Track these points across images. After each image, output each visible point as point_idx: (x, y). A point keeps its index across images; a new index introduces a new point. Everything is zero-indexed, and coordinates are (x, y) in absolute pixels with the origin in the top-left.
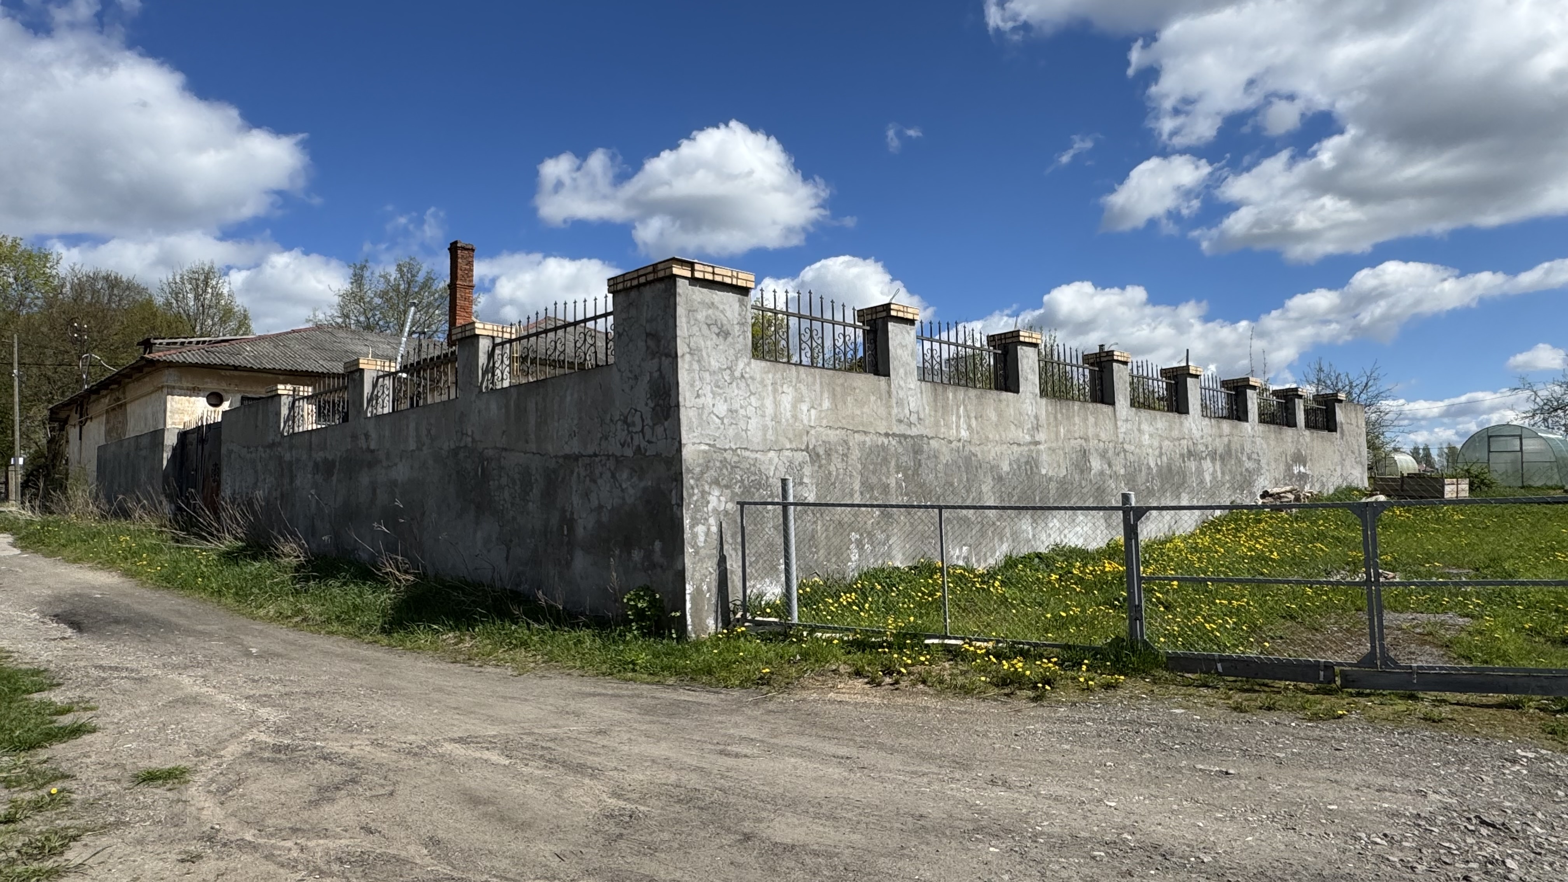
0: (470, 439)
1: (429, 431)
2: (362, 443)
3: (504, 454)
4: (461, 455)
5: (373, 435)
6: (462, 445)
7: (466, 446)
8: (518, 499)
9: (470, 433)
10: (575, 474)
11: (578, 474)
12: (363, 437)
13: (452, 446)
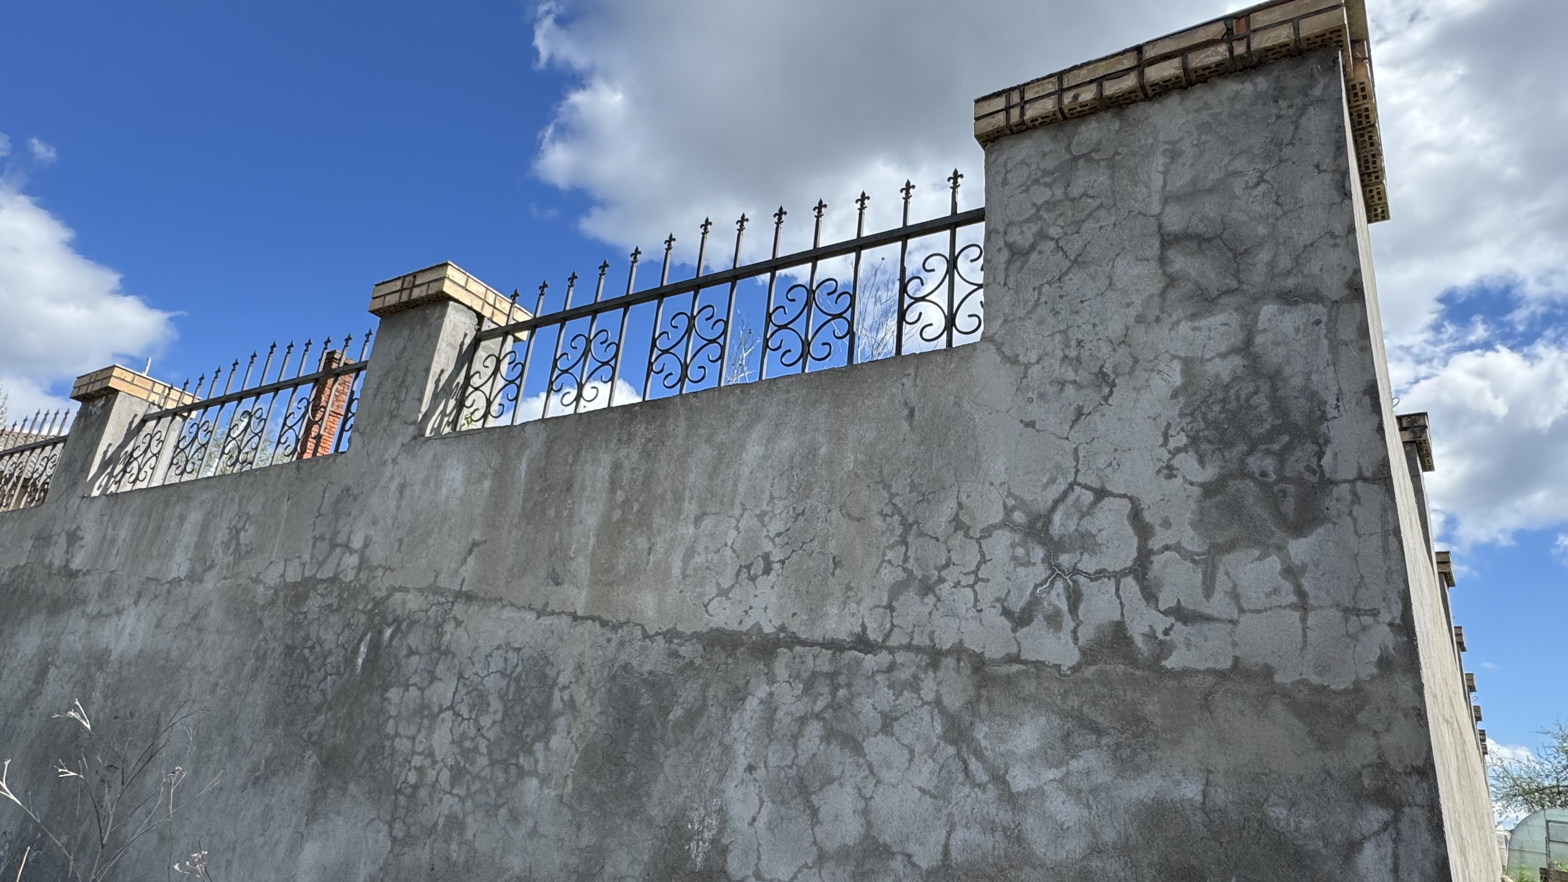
0: (352, 560)
1: (235, 532)
2: (56, 555)
3: (459, 610)
4: (314, 604)
5: (90, 536)
6: (326, 573)
7: (334, 580)
8: (482, 761)
9: (357, 543)
10: (752, 704)
11: (770, 707)
12: (63, 541)
13: (293, 576)
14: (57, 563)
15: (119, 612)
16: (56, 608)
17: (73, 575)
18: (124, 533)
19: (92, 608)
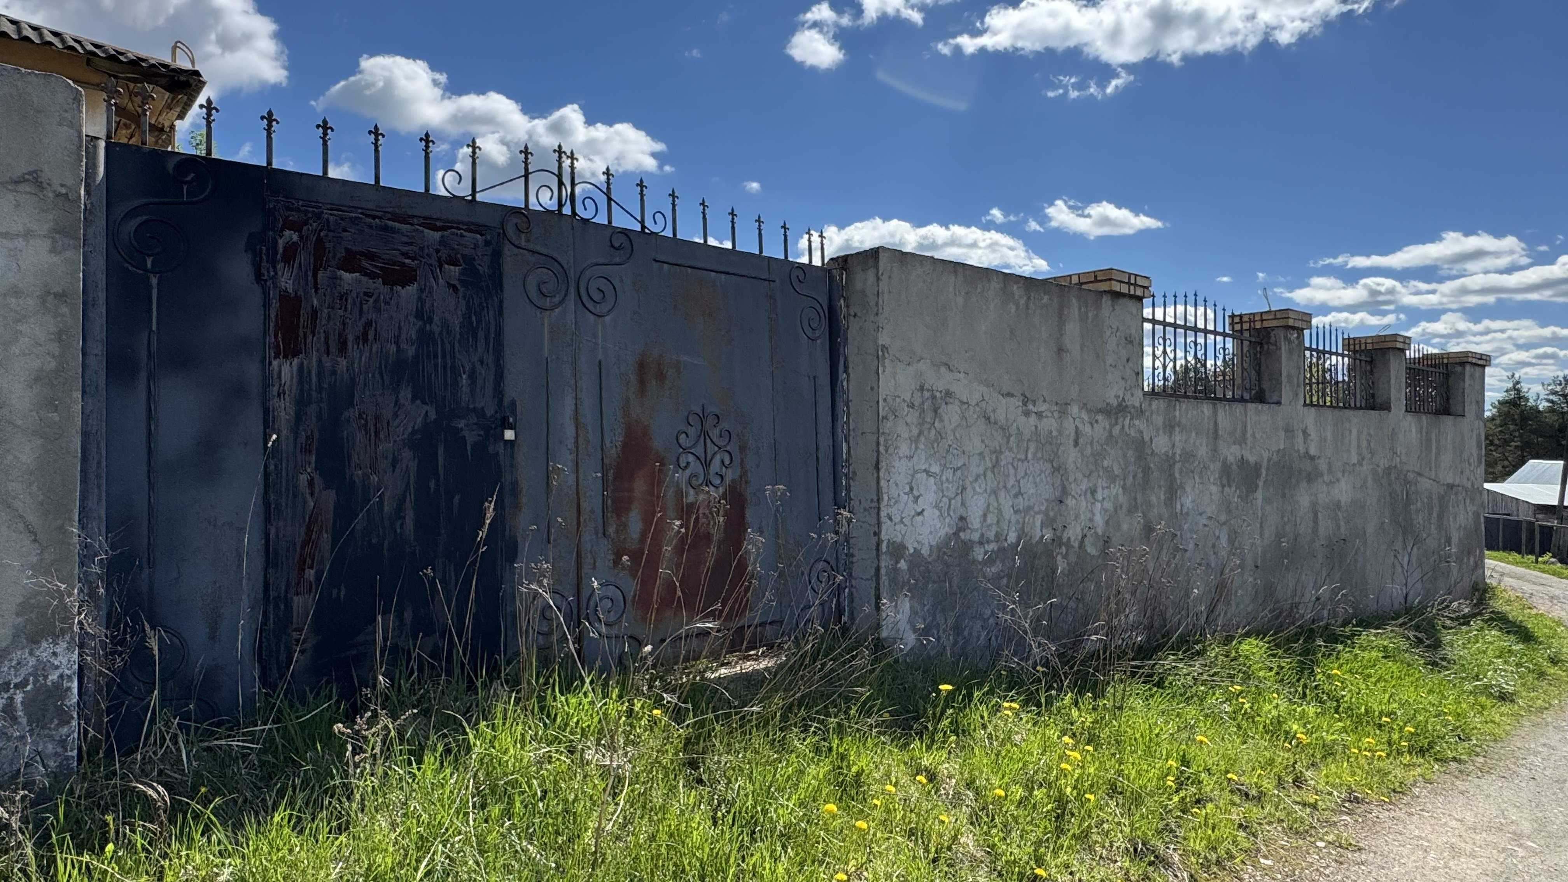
0: (1398, 459)
1: (1369, 443)
2: (1300, 444)
4: (1392, 476)
5: (1313, 435)
6: (1393, 464)
7: (1396, 467)
8: (1426, 522)
9: (1399, 453)
13: (1386, 465)
14: (1302, 450)
15: (1338, 480)
16: (1311, 477)
17: (1312, 458)
18: (1329, 435)
19: (1326, 478)
